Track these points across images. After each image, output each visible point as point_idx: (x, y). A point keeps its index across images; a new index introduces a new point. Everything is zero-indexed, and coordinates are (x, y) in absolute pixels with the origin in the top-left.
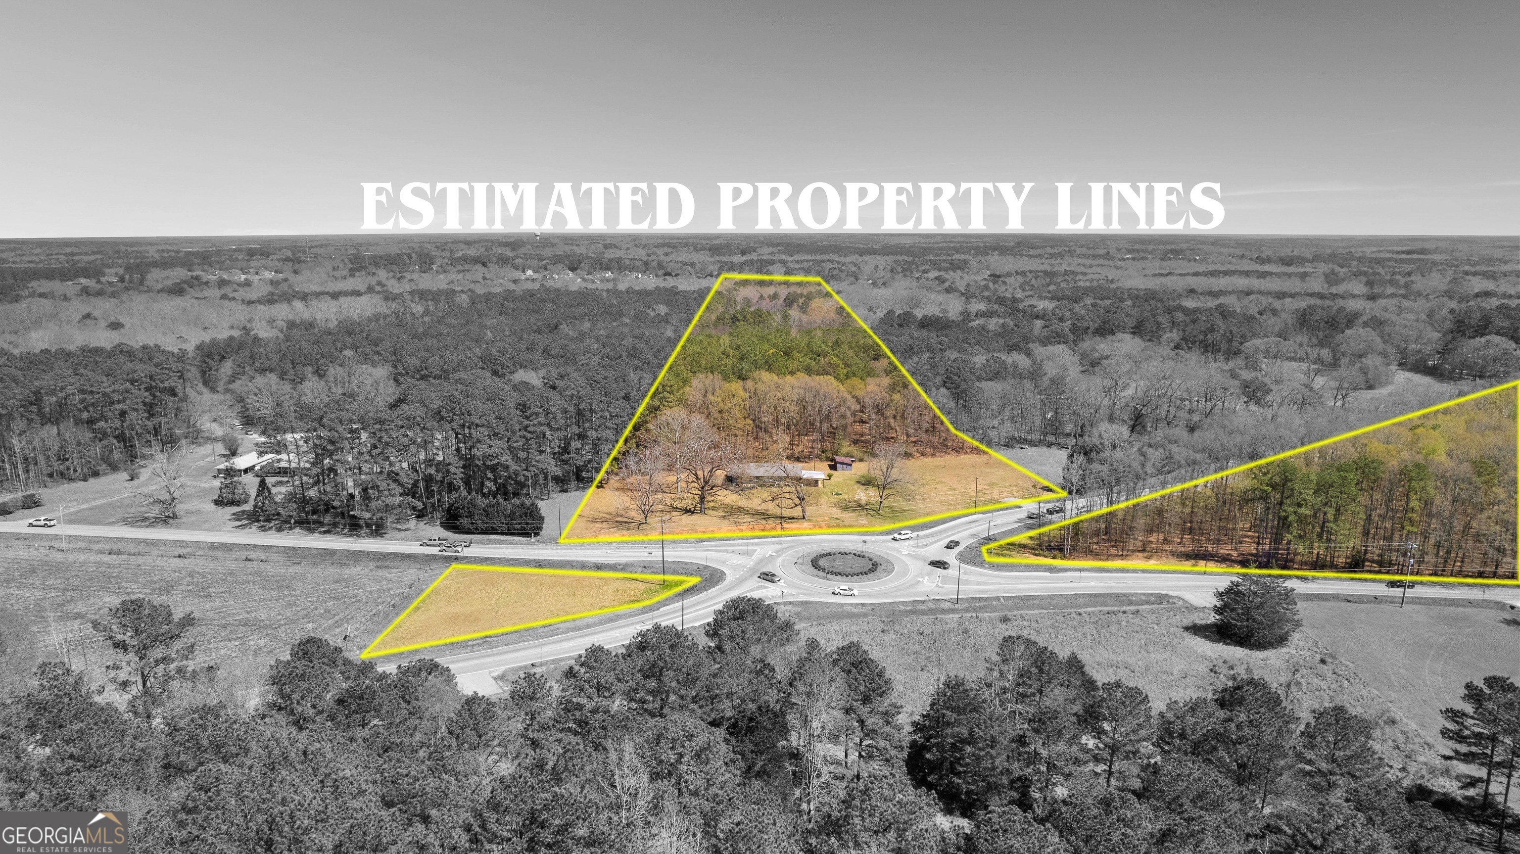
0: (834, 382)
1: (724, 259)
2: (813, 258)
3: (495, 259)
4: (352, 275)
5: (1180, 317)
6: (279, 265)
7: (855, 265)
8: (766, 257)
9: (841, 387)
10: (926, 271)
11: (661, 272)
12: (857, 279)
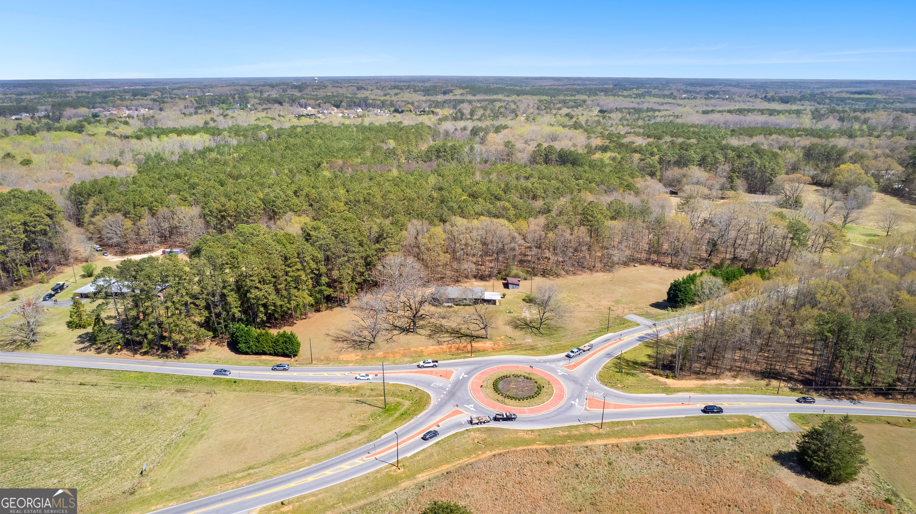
0: (506, 222)
1: (432, 98)
2: (488, 97)
3: (287, 100)
4: (196, 113)
5: (731, 154)
6: (151, 103)
7: (515, 103)
8: (458, 97)
9: (511, 227)
10: (559, 109)
11: (392, 109)
12: (517, 115)
